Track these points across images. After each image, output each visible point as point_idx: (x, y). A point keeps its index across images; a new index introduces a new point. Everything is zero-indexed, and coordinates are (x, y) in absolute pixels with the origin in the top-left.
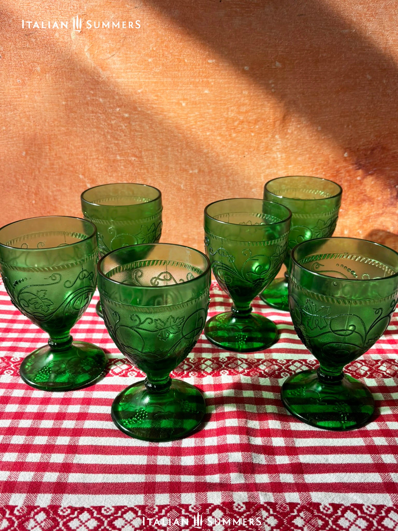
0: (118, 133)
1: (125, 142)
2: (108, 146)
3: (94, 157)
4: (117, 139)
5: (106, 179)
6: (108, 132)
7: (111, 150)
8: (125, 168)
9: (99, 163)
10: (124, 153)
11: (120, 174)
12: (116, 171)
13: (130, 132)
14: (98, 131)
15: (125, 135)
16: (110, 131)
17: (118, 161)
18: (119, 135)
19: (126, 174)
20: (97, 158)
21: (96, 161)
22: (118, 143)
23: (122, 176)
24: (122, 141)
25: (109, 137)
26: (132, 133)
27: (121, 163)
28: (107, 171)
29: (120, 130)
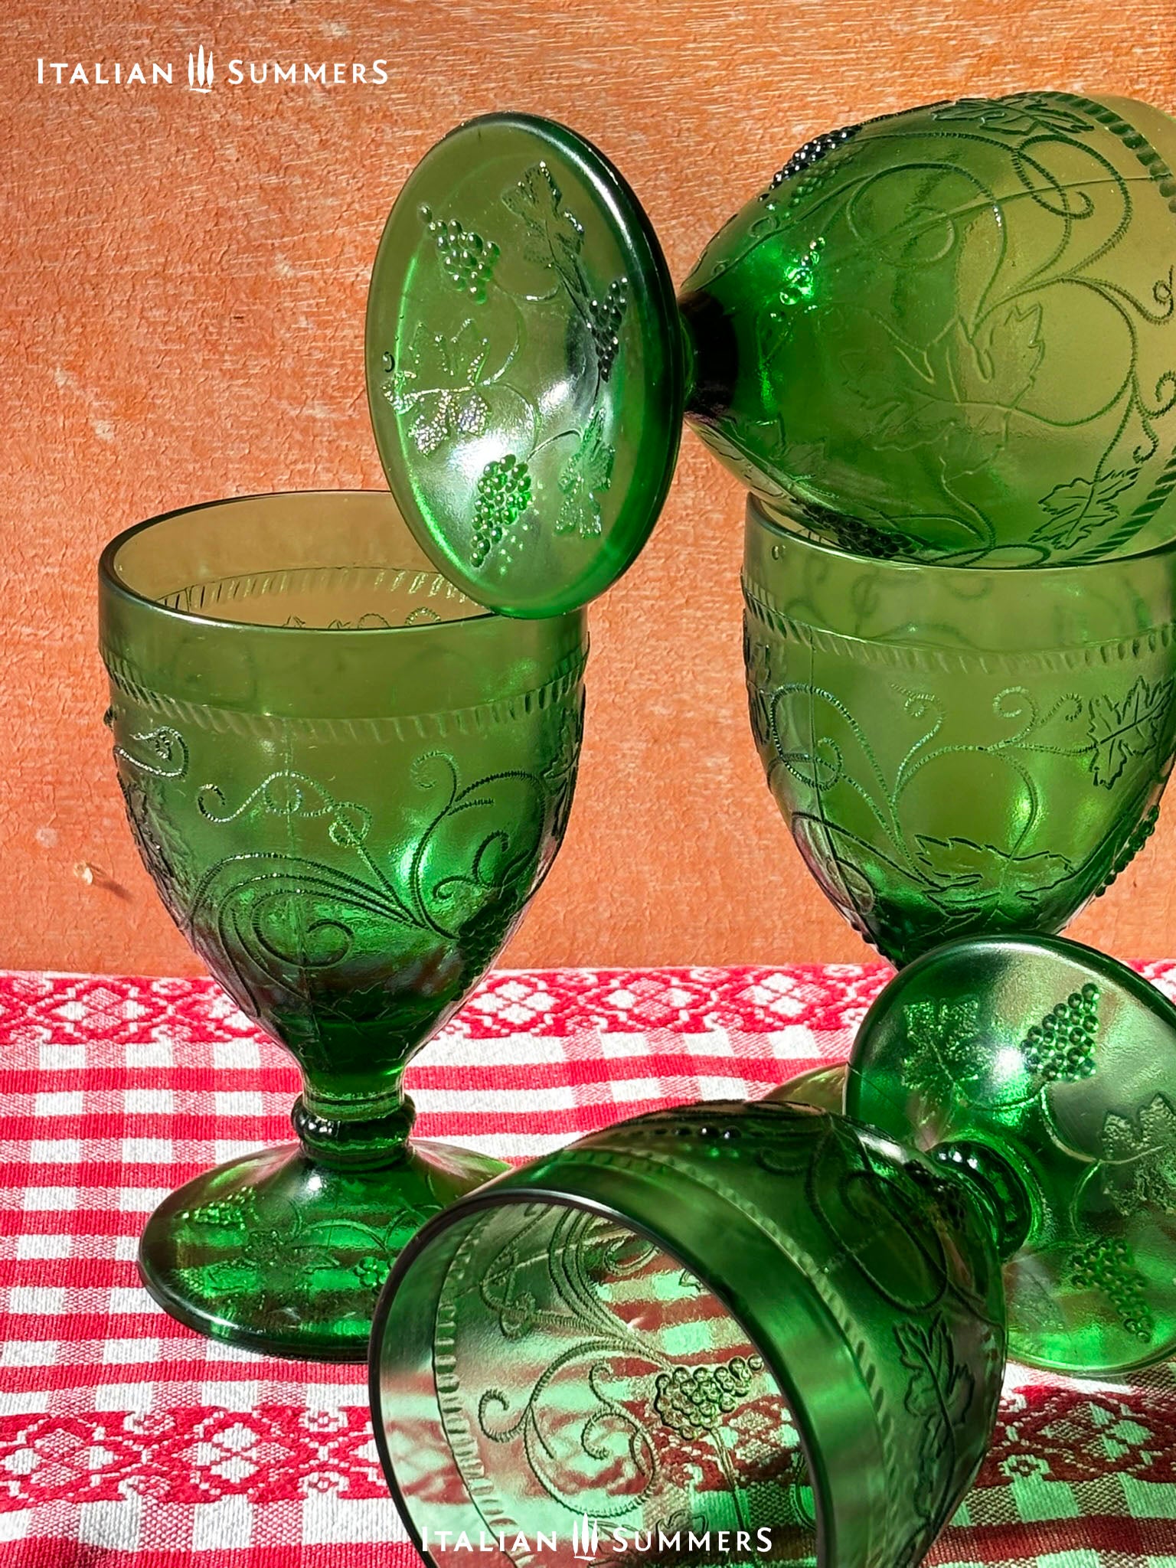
0: (285, 128)
1: (323, 181)
2: (222, 202)
3: (144, 266)
4: (276, 166)
5: (209, 393)
6: (225, 127)
7: (242, 223)
8: (322, 325)
9: (170, 303)
10: (313, 245)
11: (288, 364)
12: (263, 346)
13: (354, 126)
14: (166, 122)
15: (323, 144)
16: (237, 119)
17: (278, 286)
18: (288, 140)
19: (320, 363)
20: (161, 274)
21: (152, 288)
22: (280, 189)
23: (298, 375)
24: (307, 173)
25: (232, 153)
26: (367, 131)
27: (296, 299)
28: (214, 347)
29: (297, 111)
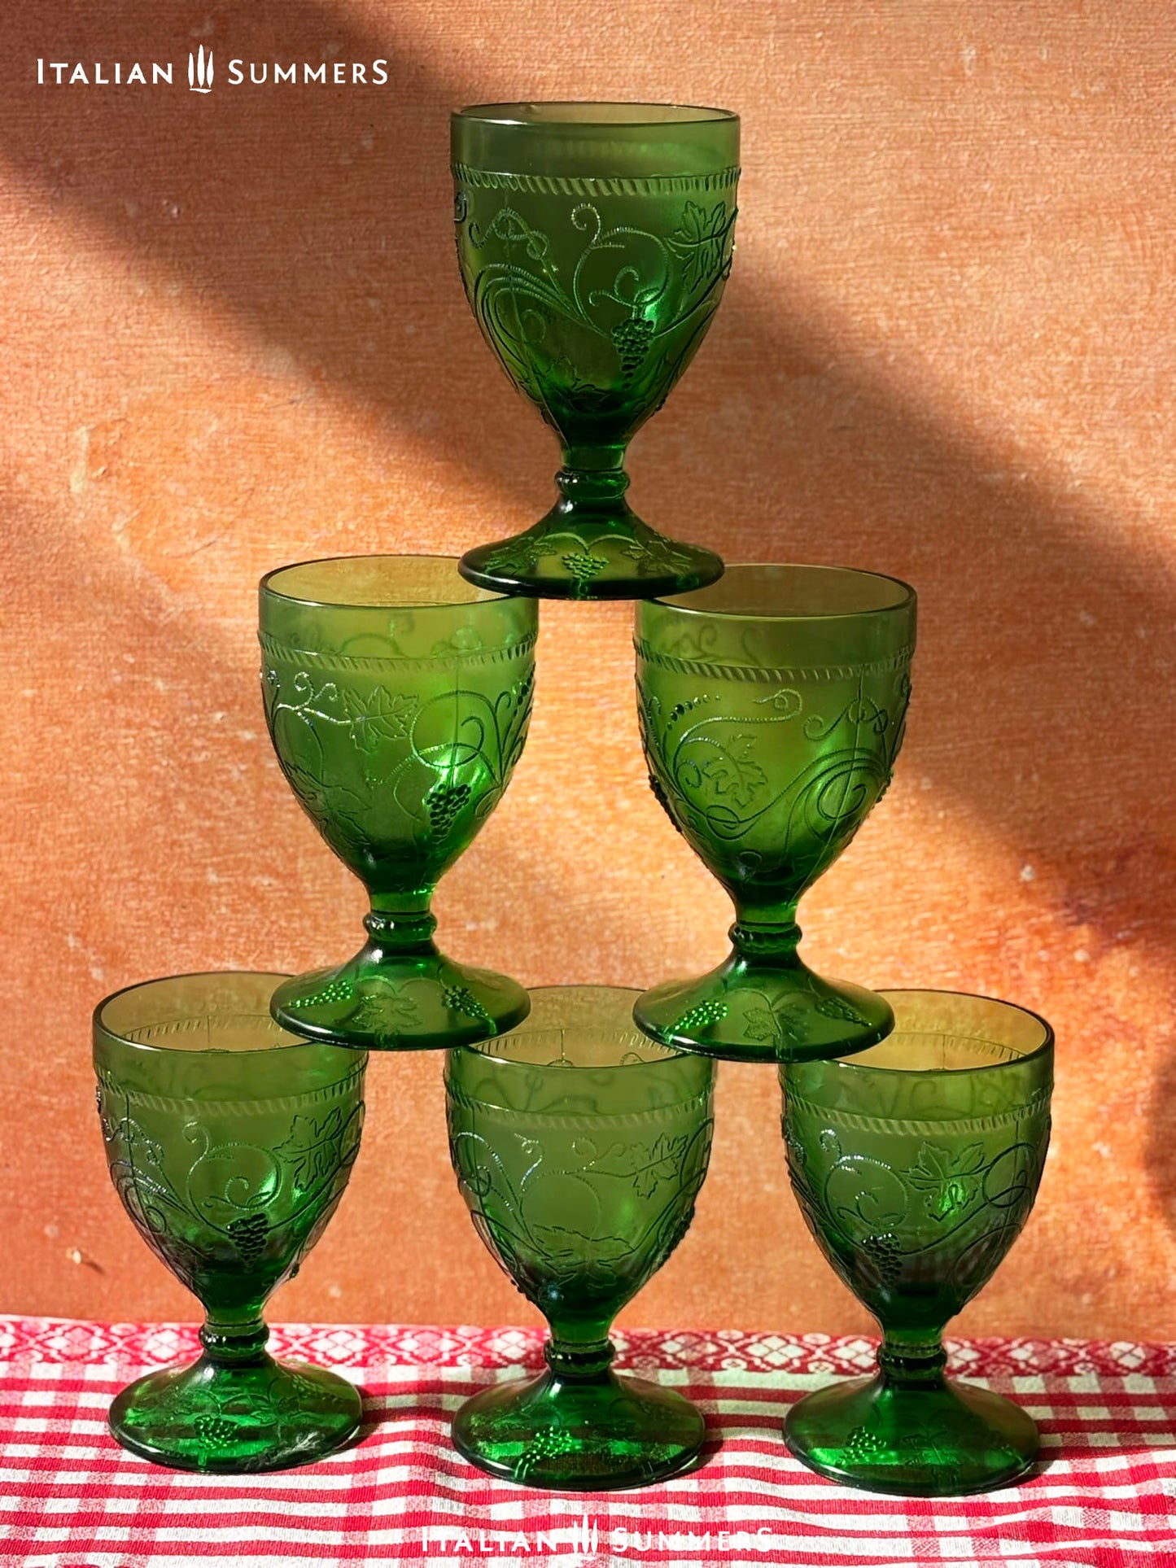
0: (215, 793)
1: (239, 825)
2: (175, 836)
3: (126, 873)
4: (209, 815)
5: (163, 953)
6: (178, 791)
7: (186, 849)
8: (235, 911)
9: (140, 897)
10: (231, 863)
11: (214, 935)
12: (199, 924)
13: (258, 792)
14: (142, 789)
15: (239, 803)
16: (186, 787)
17: (208, 888)
18: (217, 800)
19: (234, 935)
20: (135, 880)
21: (131, 888)
22: (212, 829)
23: (219, 942)
24: (228, 820)
25: (182, 807)
26: (266, 795)
27: (219, 895)
28: (167, 924)
29: (223, 783)
